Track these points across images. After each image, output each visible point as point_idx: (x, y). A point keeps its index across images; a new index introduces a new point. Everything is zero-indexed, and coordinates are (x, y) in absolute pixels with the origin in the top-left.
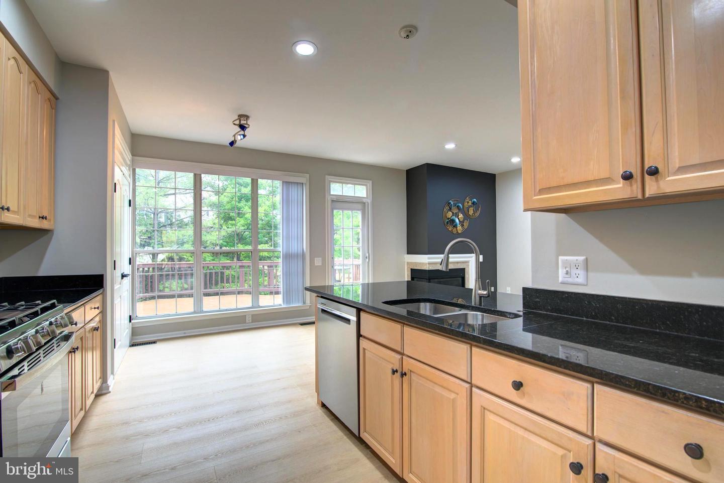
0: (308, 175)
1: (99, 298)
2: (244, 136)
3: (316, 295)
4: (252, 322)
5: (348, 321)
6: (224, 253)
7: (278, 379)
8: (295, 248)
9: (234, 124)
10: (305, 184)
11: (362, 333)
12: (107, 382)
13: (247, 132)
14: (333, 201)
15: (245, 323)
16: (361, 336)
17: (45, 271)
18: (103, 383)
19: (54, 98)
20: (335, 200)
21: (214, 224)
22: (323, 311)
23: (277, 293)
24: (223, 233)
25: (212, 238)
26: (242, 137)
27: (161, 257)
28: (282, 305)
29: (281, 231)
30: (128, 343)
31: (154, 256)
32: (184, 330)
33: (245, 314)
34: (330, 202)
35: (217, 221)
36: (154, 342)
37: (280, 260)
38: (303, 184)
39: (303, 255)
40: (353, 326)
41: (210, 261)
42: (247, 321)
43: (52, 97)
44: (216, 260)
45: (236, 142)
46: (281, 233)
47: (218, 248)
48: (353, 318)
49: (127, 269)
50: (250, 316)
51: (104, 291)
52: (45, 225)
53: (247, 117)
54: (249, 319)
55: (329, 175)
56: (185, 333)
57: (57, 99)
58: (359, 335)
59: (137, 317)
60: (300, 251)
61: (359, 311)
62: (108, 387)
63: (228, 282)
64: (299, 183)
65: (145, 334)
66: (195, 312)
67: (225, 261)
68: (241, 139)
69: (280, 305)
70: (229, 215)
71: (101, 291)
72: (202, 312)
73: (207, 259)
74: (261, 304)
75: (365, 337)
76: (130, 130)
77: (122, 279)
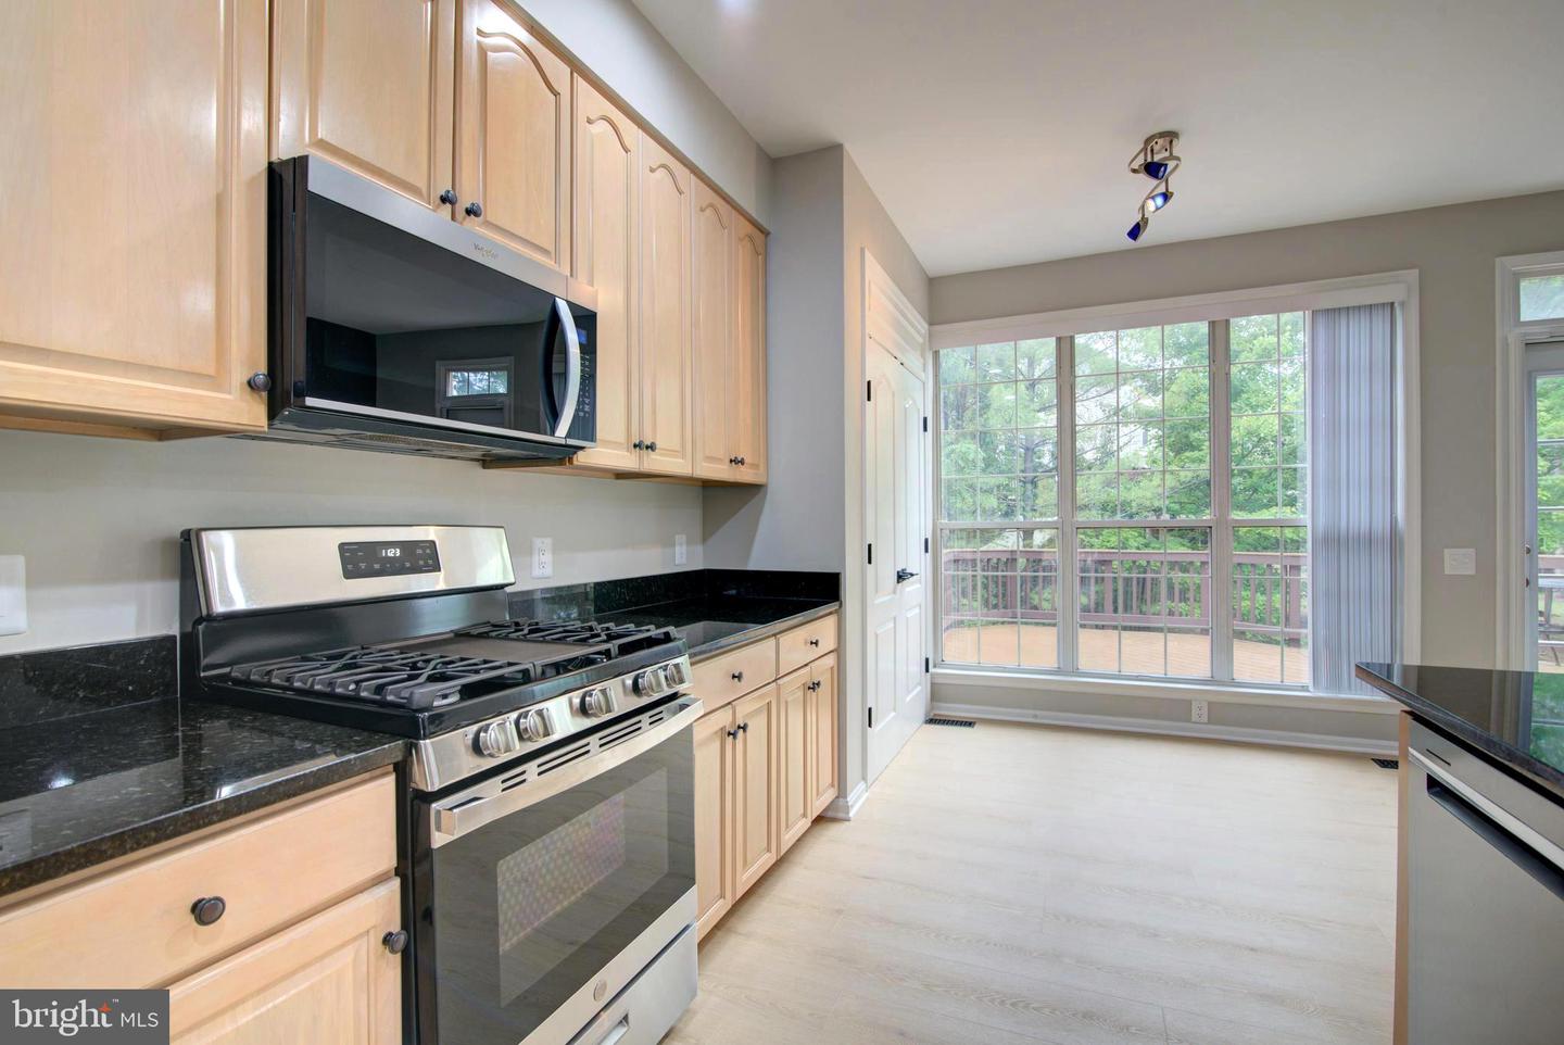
0: (1417, 271)
1: (831, 622)
2: (1166, 196)
4: (1209, 722)
6: (1180, 529)
7: (1252, 949)
8: (1360, 513)
9: (1134, 171)
10: (1403, 304)
12: (846, 797)
13: (1175, 182)
15: (1189, 720)
17: (760, 560)
18: (837, 797)
19: (761, 236)
21: (1154, 462)
23: (1294, 642)
24: (1170, 481)
25: (1140, 493)
26: (1159, 201)
27: (1039, 538)
28: (1311, 689)
29: (1308, 465)
30: (920, 712)
31: (1028, 533)
32: (1034, 709)
33: (1188, 697)
35: (1159, 454)
36: (970, 724)
37: (1307, 553)
38: (1392, 304)
39: (1395, 541)
41: (1138, 548)
42: (1194, 717)
43: (755, 230)
44: (1152, 545)
45: (1146, 223)
46: (1309, 472)
47: (1166, 516)
49: (918, 562)
50: (1205, 706)
51: (841, 606)
52: (744, 475)
53: (1171, 136)
54: (1199, 712)
55: (1514, 252)
56: (1035, 716)
57: (766, 233)
59: (941, 663)
60: (1381, 525)
62: (847, 809)
63: (1184, 599)
64: (1377, 305)
65: (954, 702)
66: (1058, 672)
67: (1177, 548)
68: (1157, 209)
69: (1304, 688)
70: (1187, 437)
71: (833, 607)
72: (1076, 672)
73: (1132, 543)
74: (1238, 677)
76: (922, 270)
77: (898, 582)
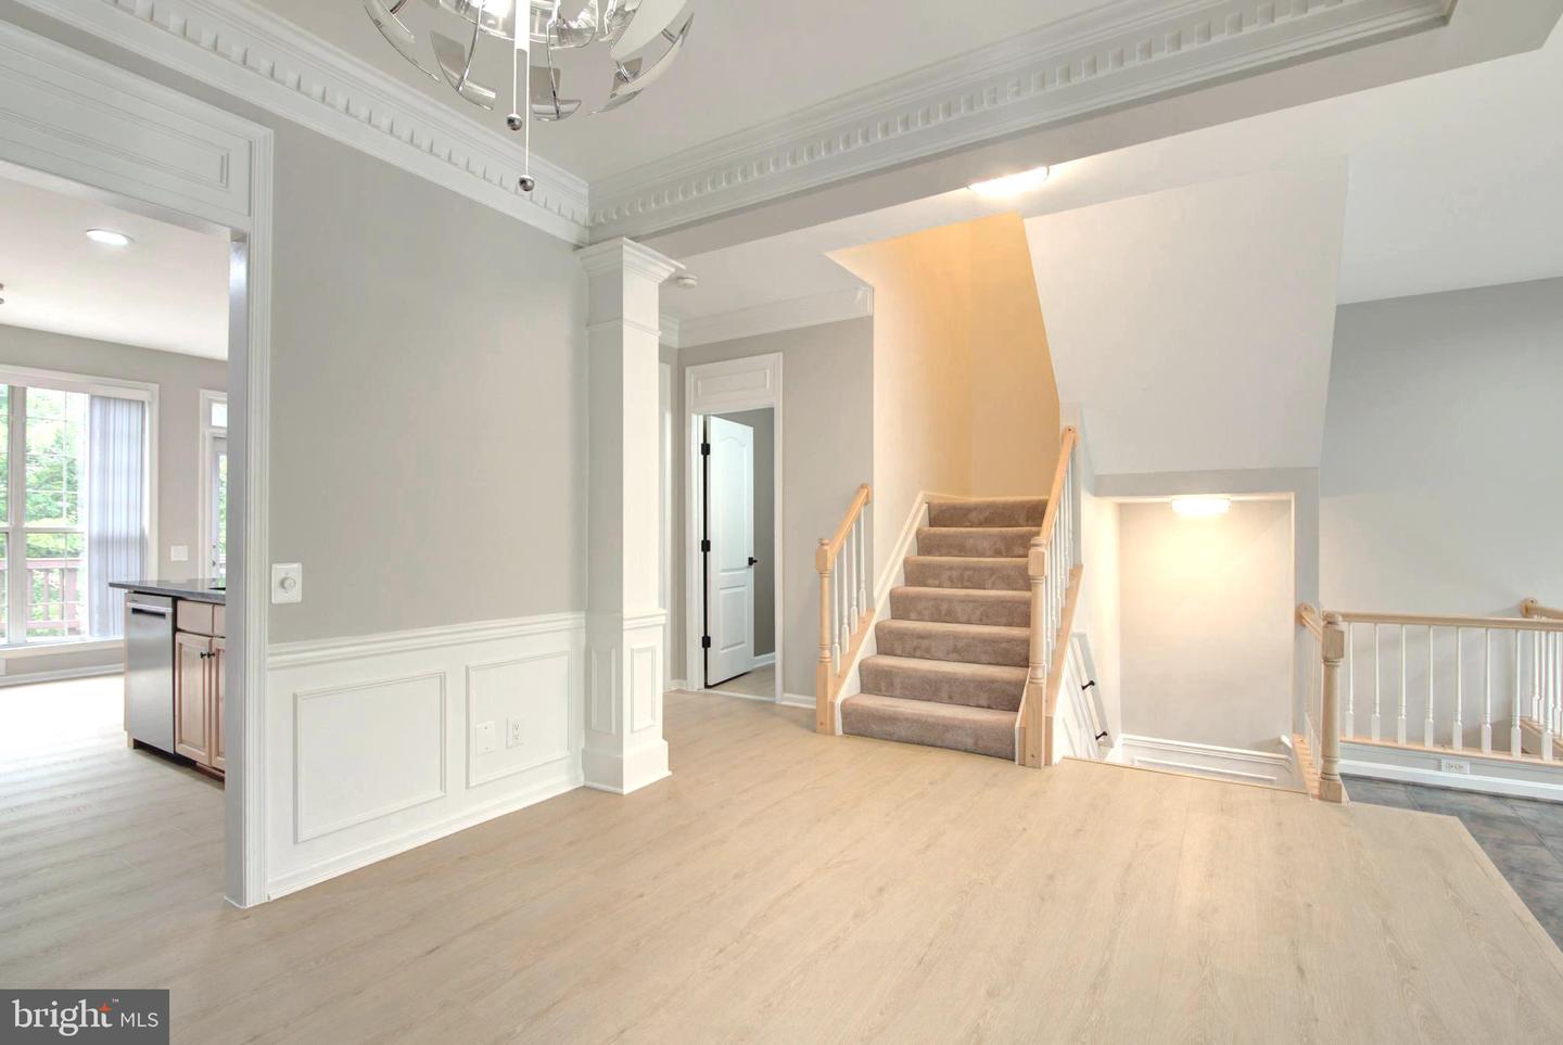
0: (157, 386)
3: (126, 591)
4: (9, 675)
5: (162, 615)
8: (121, 527)
10: (150, 403)
11: (180, 626)
14: (215, 438)
16: (180, 630)
20: (217, 436)
22: (136, 611)
34: (208, 443)
38: (143, 403)
39: (142, 539)
40: (169, 618)
48: (168, 610)
50: (3, 661)
55: (210, 389)
58: (176, 630)
60: (135, 532)
61: (176, 600)
64: (135, 401)
75: (183, 631)
